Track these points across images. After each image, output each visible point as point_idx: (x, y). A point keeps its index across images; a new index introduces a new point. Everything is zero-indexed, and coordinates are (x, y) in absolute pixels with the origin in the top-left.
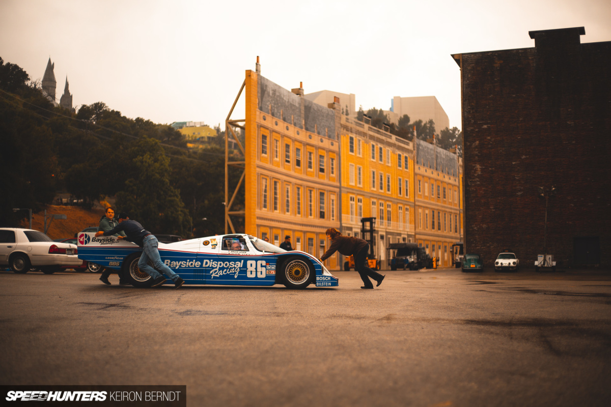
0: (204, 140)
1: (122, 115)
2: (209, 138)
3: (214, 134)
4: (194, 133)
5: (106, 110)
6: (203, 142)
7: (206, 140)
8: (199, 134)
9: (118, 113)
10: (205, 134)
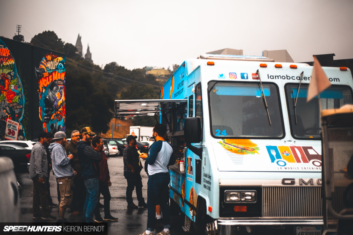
0: (162, 77)
1: (125, 68)
2: (165, 75)
3: (168, 73)
4: (157, 73)
5: (117, 66)
6: (162, 78)
7: (164, 76)
8: (160, 73)
9: (123, 67)
10: (163, 73)
